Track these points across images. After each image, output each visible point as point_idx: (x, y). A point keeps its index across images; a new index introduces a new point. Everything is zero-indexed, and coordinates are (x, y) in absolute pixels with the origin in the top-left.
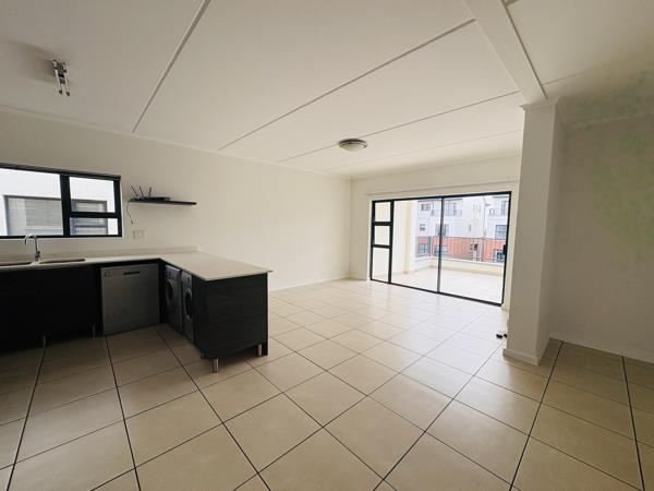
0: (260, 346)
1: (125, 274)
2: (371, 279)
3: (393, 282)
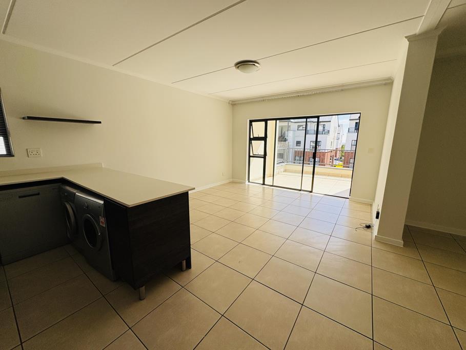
0: (184, 261)
2: (249, 182)
3: (265, 183)
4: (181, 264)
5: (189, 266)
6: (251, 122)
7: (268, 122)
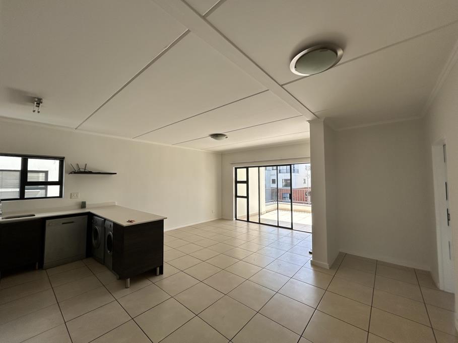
0: (158, 269)
1: (63, 223)
2: (236, 219)
3: (250, 220)
4: (155, 270)
5: (161, 272)
6: (236, 169)
7: (249, 169)
